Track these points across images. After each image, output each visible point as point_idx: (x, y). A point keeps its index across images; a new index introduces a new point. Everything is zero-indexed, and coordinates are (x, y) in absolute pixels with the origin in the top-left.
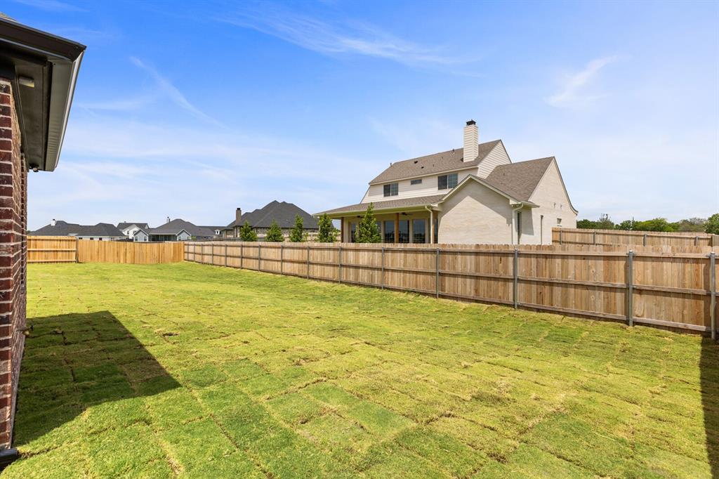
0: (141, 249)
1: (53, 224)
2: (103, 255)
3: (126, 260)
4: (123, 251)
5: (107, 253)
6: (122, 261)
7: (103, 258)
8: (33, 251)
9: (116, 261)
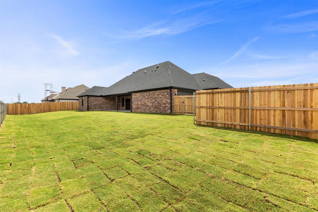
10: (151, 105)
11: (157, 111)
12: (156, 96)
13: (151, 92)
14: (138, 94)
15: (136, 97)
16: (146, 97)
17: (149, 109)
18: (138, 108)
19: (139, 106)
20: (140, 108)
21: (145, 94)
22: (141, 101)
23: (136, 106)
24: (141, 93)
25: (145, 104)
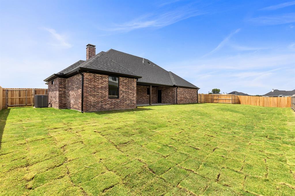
0: (267, 100)
1: (273, 91)
2: (250, 102)
3: (260, 104)
4: (258, 100)
5: (251, 101)
6: (258, 105)
7: (250, 103)
8: (220, 99)
9: (255, 105)
10: (189, 98)
11: (192, 102)
12: (191, 92)
13: (189, 89)
14: (181, 89)
15: (180, 91)
16: (187, 92)
17: (188, 101)
18: (181, 100)
19: (182, 99)
20: (183, 100)
21: (186, 90)
22: (183, 94)
23: (180, 99)
24: (184, 88)
25: (186, 97)
